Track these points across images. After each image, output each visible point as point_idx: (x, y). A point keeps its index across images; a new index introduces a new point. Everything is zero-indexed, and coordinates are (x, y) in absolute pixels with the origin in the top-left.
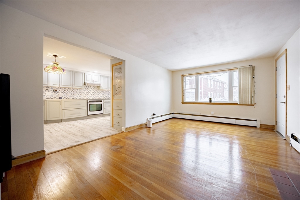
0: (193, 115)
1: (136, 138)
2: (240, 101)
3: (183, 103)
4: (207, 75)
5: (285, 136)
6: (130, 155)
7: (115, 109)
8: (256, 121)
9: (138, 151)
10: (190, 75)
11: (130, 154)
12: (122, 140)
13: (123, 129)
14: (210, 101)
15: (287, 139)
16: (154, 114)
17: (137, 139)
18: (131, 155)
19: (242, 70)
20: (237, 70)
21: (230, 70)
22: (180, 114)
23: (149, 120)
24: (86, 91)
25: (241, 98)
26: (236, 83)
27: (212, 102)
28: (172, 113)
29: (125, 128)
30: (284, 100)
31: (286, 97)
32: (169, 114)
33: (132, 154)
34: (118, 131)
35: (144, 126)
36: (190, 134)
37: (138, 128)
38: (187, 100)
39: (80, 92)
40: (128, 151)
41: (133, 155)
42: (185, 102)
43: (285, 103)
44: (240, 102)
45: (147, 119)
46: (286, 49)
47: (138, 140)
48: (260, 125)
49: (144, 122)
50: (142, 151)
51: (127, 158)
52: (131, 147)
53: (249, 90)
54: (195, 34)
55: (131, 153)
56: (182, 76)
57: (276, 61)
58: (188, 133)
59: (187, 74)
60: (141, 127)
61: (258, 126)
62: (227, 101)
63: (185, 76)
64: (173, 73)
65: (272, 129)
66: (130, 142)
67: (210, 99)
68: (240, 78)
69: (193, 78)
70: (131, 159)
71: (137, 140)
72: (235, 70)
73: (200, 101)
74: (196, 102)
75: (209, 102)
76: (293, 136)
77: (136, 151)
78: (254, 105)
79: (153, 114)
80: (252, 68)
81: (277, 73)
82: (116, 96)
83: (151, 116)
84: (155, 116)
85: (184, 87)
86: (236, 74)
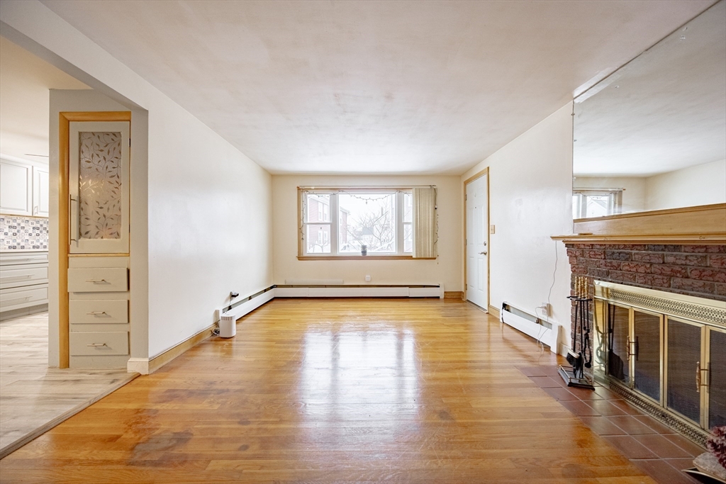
0: (326, 286)
1: (211, 383)
2: (416, 251)
3: (300, 258)
4: (356, 195)
5: (486, 308)
6: (243, 453)
7: (74, 293)
8: (438, 287)
9: (259, 429)
10: (319, 190)
11: (240, 449)
12: (158, 407)
13: (137, 364)
14: (364, 252)
15: (490, 313)
16: (233, 296)
17: (219, 387)
18: (249, 452)
19: (419, 193)
20: (411, 191)
21: (400, 190)
22: (292, 286)
23: (221, 315)
24: (32, 224)
25: (418, 245)
26: (409, 216)
27: (368, 254)
28: (272, 287)
29: (148, 360)
30: (485, 249)
31: (488, 244)
32: (265, 291)
33: (245, 448)
34: (111, 378)
35: (208, 337)
36: (347, 334)
37: (189, 348)
38: (310, 250)
39: (34, 228)
40: (219, 441)
41: (254, 449)
42: (305, 255)
43: (485, 254)
44: (417, 254)
45: (217, 313)
46: (488, 168)
47: (228, 390)
48: (445, 292)
49: (208, 323)
50: (273, 423)
51: (240, 472)
52: (219, 423)
53: (430, 230)
54: (389, 97)
55: (239, 445)
56: (299, 189)
57: (466, 183)
58: (343, 332)
59: (313, 188)
60: (198, 342)
61: (442, 297)
62: (393, 251)
63: (307, 190)
64: (274, 178)
65: (458, 298)
66: (198, 407)
67: (364, 247)
68: (417, 207)
69: (326, 198)
70: (262, 467)
71: (223, 391)
72: (408, 191)
73: (340, 251)
74: (332, 255)
75: (361, 254)
76: (505, 306)
77: (251, 429)
78: (435, 259)
79: (229, 294)
80: (433, 191)
81: (467, 205)
82: (82, 240)
83: (227, 300)
84: (235, 300)
85: (303, 218)
86: (409, 199)
